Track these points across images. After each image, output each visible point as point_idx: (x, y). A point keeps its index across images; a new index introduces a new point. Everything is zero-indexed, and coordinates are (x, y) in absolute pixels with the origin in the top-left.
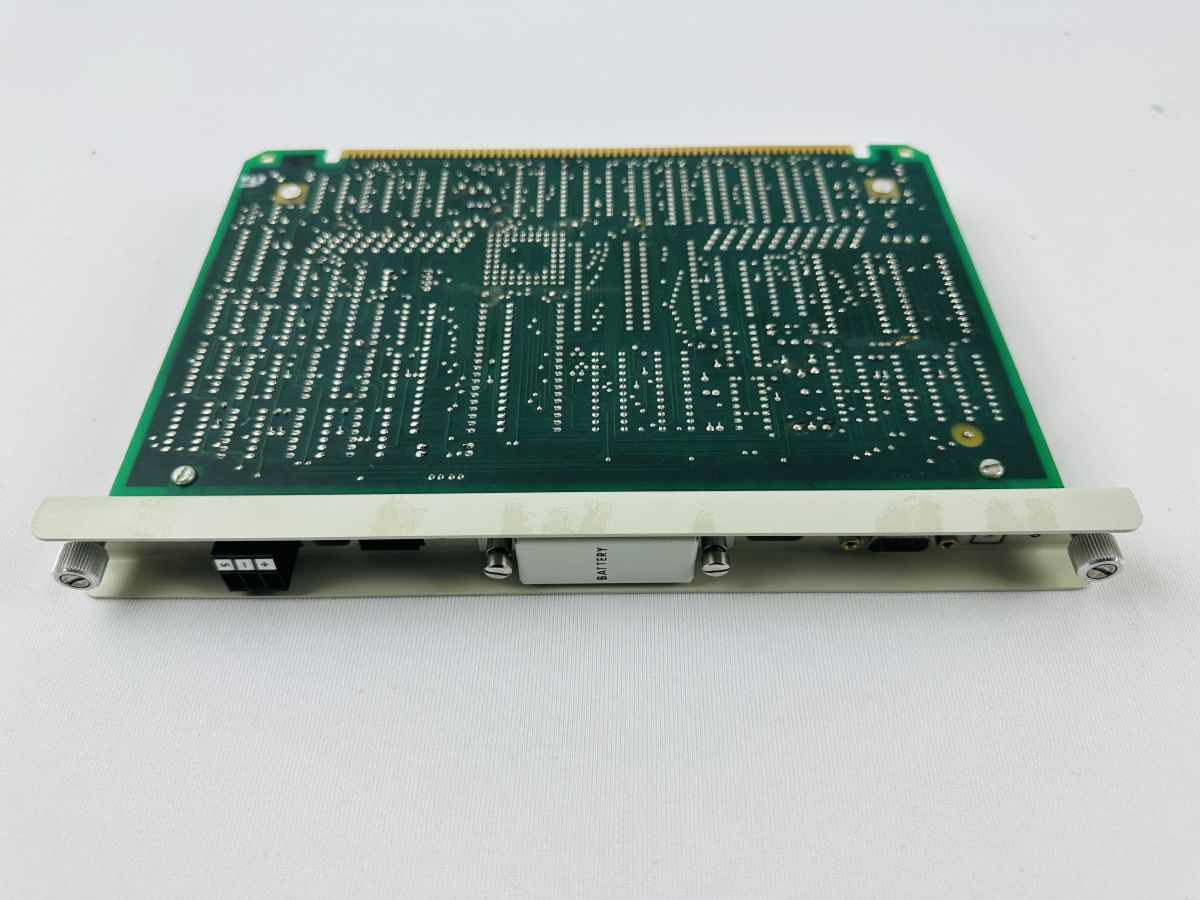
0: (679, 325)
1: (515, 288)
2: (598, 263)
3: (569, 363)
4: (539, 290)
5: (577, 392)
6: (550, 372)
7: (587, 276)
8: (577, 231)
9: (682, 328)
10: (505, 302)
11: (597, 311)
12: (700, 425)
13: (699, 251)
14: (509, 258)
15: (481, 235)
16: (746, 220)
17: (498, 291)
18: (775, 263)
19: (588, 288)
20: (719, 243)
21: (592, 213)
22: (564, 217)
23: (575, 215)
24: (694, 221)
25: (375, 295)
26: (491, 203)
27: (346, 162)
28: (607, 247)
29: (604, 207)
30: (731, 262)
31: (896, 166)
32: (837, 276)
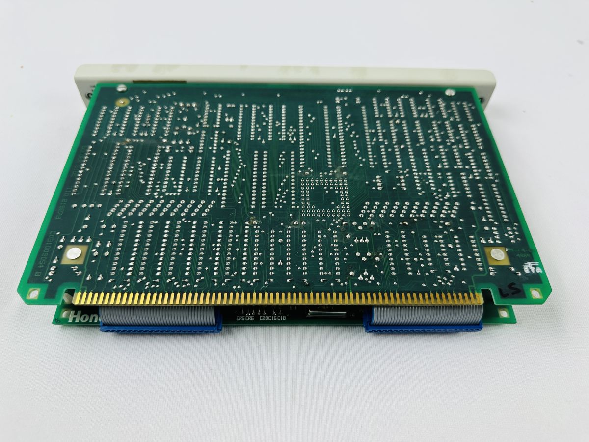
0: (239, 154)
1: (329, 177)
2: (281, 193)
3: (297, 134)
4: (315, 175)
5: (292, 121)
6: (306, 131)
7: (288, 185)
8: (294, 218)
9: (238, 151)
10: (333, 169)
11: (282, 163)
12: (237, 107)
13: (219, 199)
14: (333, 197)
16: (183, 224)
17: (338, 176)
18: (175, 190)
19: (287, 177)
20: (205, 206)
21: (285, 233)
22: (303, 230)
23: (296, 233)
24: (218, 225)
25: (406, 174)
26: (354, 243)
27: (475, 289)
28: (276, 205)
29: (276, 239)
30: (201, 192)
31: (50, 277)
32: (141, 181)
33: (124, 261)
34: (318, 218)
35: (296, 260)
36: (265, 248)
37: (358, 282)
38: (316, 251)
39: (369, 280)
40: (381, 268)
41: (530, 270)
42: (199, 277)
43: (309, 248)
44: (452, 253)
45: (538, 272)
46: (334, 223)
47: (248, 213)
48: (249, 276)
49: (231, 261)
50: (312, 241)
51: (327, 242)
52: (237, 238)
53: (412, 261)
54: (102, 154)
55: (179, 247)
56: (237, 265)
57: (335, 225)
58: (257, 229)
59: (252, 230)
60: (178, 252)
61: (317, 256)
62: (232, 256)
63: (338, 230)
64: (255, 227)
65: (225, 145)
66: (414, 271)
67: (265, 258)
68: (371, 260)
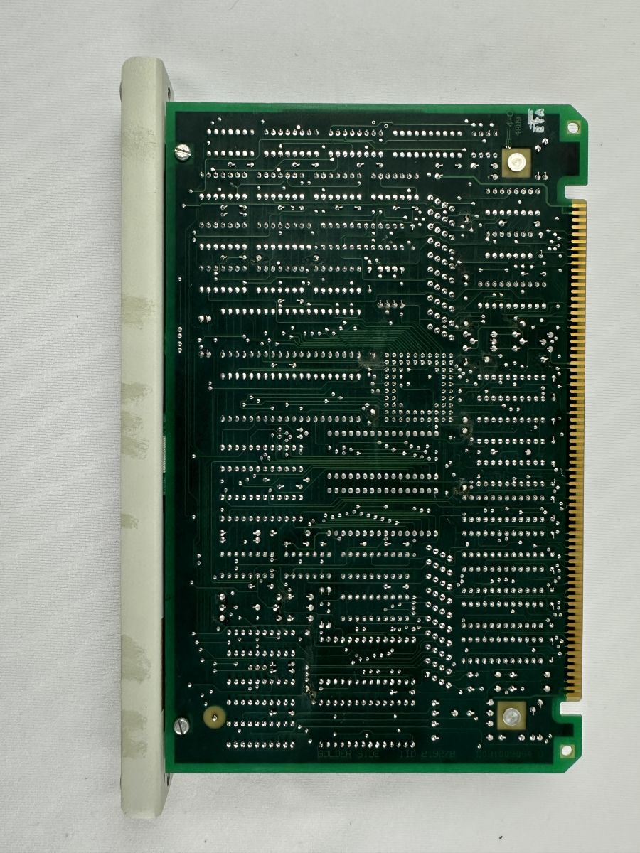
1: (381, 378)
2: (412, 451)
3: (291, 427)
4: (378, 401)
6: (282, 411)
7: (395, 441)
8: (457, 433)
10: (364, 372)
11: (351, 449)
12: (225, 526)
13: (423, 541)
14: (417, 375)
15: (455, 347)
16: (466, 585)
17: (378, 366)
18: (407, 605)
19: (380, 442)
20: (436, 558)
21: (482, 446)
22: (476, 421)
23: (479, 431)
24: (468, 538)
25: (373, 261)
26: (498, 352)
27: (566, 206)
28: (433, 459)
29: (490, 457)
30: (410, 566)
31: (545, 737)
32: (389, 654)
33: (523, 650)
34: (456, 399)
35: (524, 430)
36: (506, 473)
37: (555, 352)
38: (511, 404)
39: (553, 338)
40: (536, 321)
41: (540, 125)
42: (547, 554)
43: (505, 413)
44: (515, 223)
45: (543, 115)
46: (464, 378)
47: (447, 498)
48: (547, 491)
49: (524, 516)
50: (495, 409)
51: (495, 388)
52: (489, 510)
53: (525, 279)
54: (335, 723)
55: (503, 585)
56: (531, 509)
57: (468, 376)
58: (475, 485)
59: (475, 491)
60: (510, 586)
61: (518, 403)
62: (518, 516)
63: (476, 372)
64: (472, 487)
65: (315, 540)
66: (541, 279)
67: (520, 473)
68: (525, 332)
